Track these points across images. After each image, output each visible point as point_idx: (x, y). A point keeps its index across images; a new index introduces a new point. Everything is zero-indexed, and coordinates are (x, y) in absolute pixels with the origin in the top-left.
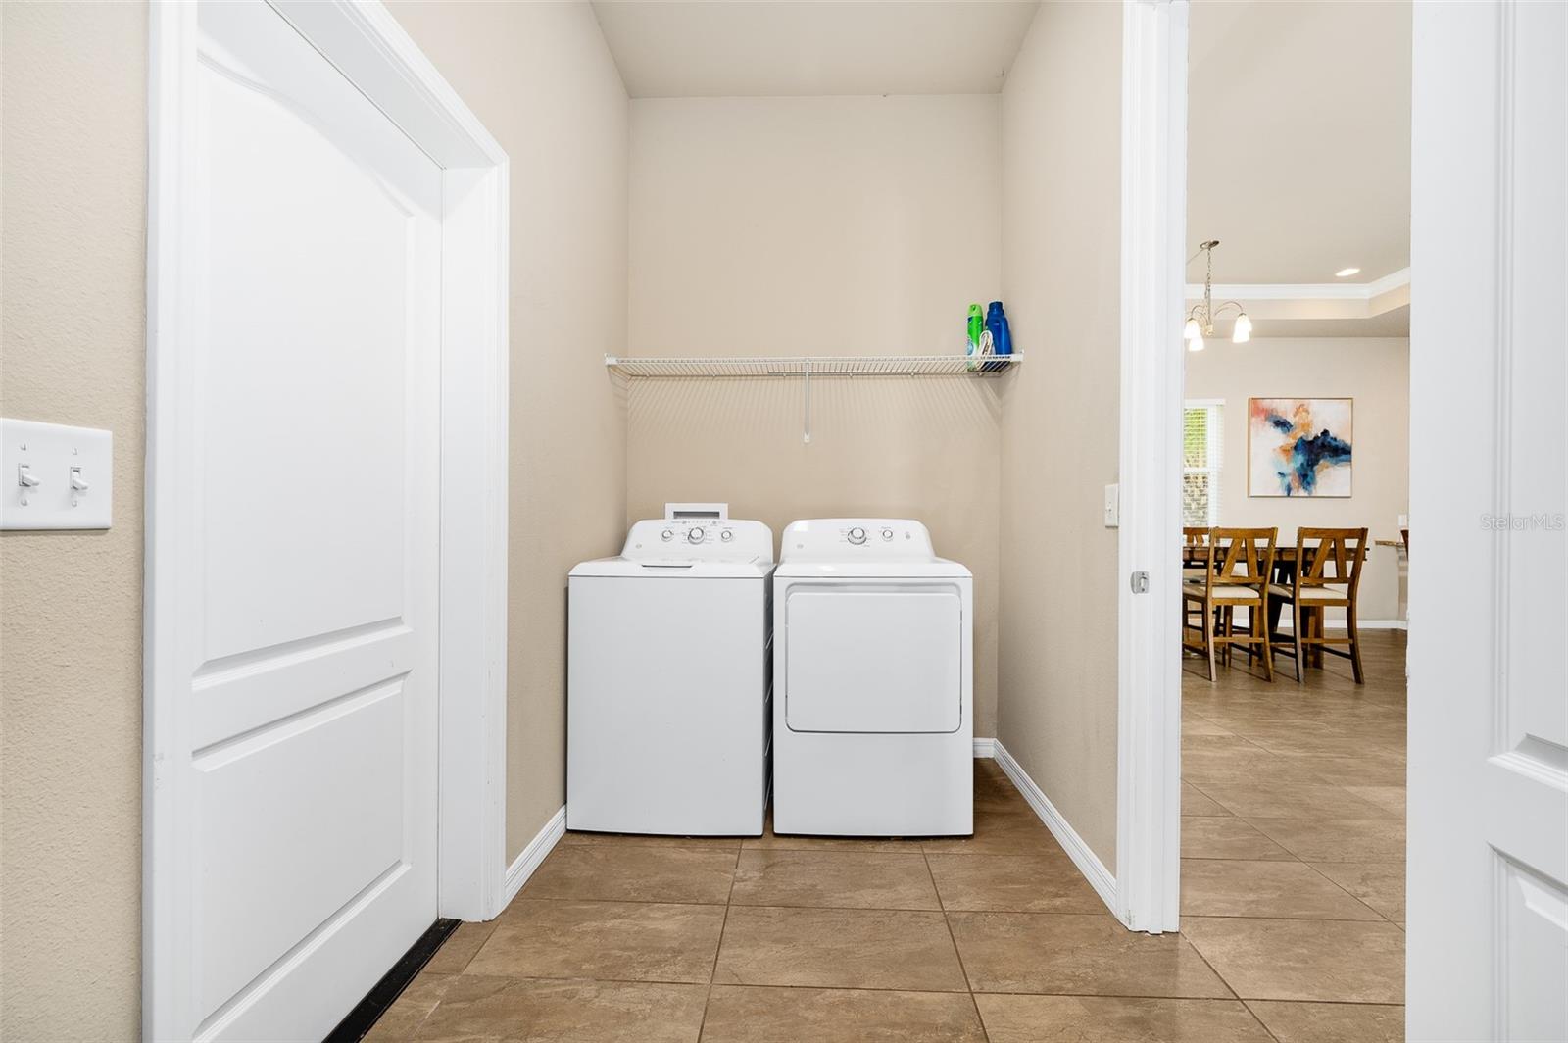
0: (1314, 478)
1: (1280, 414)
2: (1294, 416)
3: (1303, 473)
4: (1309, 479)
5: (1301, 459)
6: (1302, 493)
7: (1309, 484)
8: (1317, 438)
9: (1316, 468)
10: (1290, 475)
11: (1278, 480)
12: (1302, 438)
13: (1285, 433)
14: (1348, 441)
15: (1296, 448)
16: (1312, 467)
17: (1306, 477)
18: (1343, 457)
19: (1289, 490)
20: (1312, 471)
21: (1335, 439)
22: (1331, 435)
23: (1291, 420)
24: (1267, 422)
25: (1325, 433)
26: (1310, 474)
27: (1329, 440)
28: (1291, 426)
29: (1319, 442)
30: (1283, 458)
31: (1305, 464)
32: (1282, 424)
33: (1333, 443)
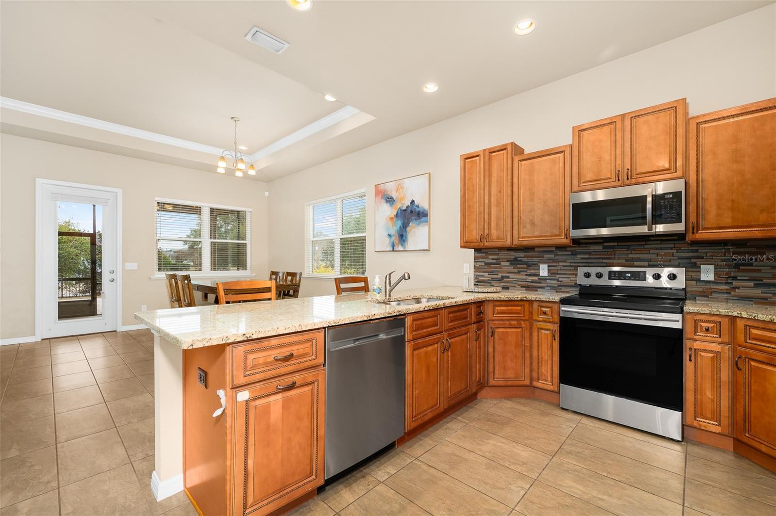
0: (406, 238)
1: (388, 193)
2: (396, 193)
3: (401, 234)
4: (404, 238)
5: (399, 223)
6: (401, 248)
7: (404, 241)
8: (408, 207)
9: (408, 229)
10: (394, 235)
11: (387, 239)
12: (400, 208)
13: (391, 206)
14: (426, 207)
15: (397, 215)
16: (406, 229)
17: (402, 237)
18: (423, 219)
19: (393, 246)
20: (406, 232)
21: (418, 206)
22: (416, 203)
23: (394, 195)
24: (382, 200)
25: (413, 202)
26: (404, 234)
27: (415, 207)
28: (394, 200)
29: (410, 209)
30: (390, 223)
31: (402, 227)
32: (390, 200)
33: (418, 210)
